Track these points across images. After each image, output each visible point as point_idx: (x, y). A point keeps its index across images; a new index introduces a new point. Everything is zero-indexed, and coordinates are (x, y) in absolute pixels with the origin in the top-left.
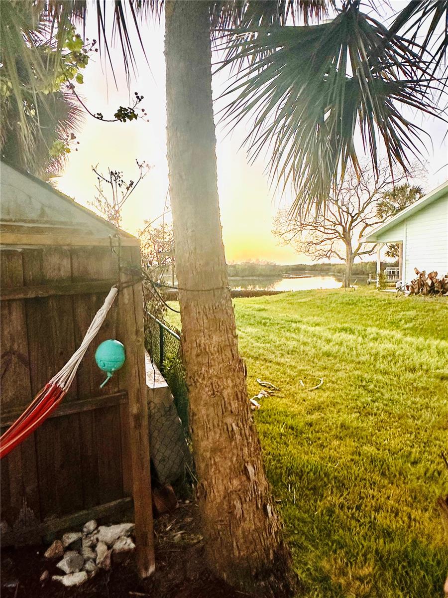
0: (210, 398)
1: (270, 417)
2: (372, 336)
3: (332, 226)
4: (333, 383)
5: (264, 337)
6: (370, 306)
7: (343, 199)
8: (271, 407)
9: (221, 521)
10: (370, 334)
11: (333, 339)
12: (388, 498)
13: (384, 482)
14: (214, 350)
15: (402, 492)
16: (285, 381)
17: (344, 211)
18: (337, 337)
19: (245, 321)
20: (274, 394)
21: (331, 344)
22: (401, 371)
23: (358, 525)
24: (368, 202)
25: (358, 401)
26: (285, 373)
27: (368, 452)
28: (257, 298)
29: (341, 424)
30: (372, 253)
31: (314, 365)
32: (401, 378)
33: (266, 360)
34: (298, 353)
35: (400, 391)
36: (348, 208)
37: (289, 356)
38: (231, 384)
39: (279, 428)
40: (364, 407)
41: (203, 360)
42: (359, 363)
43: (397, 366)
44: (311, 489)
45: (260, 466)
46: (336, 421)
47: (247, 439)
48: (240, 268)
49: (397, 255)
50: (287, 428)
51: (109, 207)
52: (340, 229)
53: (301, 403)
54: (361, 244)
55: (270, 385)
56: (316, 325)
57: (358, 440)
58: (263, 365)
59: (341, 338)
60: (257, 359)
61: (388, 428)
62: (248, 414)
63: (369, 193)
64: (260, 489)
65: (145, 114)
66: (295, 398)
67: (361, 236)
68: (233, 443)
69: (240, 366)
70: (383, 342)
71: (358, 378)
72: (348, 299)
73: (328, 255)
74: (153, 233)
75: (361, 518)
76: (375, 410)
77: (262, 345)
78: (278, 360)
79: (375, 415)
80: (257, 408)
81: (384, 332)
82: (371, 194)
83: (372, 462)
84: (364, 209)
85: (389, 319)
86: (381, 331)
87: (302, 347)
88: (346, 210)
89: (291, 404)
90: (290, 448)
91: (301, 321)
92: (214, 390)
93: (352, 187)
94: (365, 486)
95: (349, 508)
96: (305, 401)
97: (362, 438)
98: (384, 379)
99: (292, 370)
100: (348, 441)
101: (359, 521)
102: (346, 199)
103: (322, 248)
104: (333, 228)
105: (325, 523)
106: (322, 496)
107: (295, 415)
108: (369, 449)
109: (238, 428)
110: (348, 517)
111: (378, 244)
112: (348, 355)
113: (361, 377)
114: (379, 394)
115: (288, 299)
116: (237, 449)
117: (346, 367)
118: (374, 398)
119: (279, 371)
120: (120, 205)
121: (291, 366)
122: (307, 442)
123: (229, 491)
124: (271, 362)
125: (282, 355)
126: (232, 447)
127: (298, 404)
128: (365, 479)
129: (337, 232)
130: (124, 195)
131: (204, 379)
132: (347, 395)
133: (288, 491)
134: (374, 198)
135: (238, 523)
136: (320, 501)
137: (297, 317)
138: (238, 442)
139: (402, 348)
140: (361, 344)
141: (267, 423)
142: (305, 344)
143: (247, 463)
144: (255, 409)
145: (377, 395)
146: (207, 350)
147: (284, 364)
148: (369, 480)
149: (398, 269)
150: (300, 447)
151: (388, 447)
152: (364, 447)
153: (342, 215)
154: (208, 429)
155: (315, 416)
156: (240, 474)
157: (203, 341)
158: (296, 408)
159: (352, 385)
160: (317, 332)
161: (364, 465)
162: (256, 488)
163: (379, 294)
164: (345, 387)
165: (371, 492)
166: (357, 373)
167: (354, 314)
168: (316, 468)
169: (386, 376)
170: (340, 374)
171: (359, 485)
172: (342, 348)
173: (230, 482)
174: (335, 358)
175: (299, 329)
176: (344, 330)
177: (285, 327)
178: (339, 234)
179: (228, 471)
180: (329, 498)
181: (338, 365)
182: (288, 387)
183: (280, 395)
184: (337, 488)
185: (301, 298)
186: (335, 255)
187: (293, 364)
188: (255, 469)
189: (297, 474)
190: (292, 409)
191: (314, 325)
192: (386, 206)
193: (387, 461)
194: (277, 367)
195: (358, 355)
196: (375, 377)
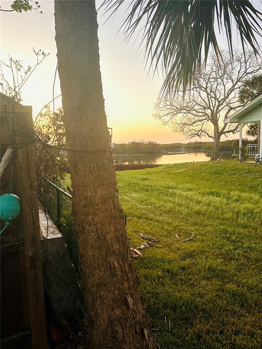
0: (95, 241)
1: (150, 263)
2: (234, 198)
3: (203, 110)
4: (202, 235)
5: (146, 200)
6: (234, 174)
7: (211, 86)
8: (152, 255)
9: (106, 344)
10: (233, 197)
11: (203, 200)
12: (246, 324)
13: (242, 312)
14: (98, 201)
15: (257, 319)
16: (163, 235)
17: (213, 97)
18: (206, 199)
19: (131, 188)
20: (154, 245)
21: (201, 205)
22: (258, 225)
23: (221, 345)
24: (232, 90)
25: (223, 249)
26: (163, 229)
27: (230, 289)
28: (141, 170)
29: (209, 267)
30: (235, 131)
31: (186, 221)
32: (258, 231)
33: (147, 219)
34: (174, 212)
35: (257, 241)
36: (215, 95)
37: (166, 215)
38: (113, 230)
39: (157, 272)
40: (228, 254)
41: (90, 210)
42: (224, 219)
43: (255, 221)
44: (184, 319)
45: (138, 297)
46: (204, 265)
47: (127, 275)
48: (127, 146)
49: (256, 134)
50: (164, 272)
51: (11, 90)
52: (209, 112)
53: (176, 252)
54: (226, 125)
55: (151, 238)
56: (189, 190)
57: (223, 280)
58: (145, 222)
59: (209, 200)
60: (140, 218)
61: (247, 270)
62: (127, 254)
63: (233, 82)
64: (138, 316)
65: (39, 6)
66: (171, 248)
67: (226, 117)
68: (115, 278)
69: (120, 215)
70: (243, 203)
71: (223, 231)
72: (214, 169)
73: (199, 134)
74: (52, 116)
75: (223, 341)
76: (236, 256)
77: (145, 207)
78: (158, 218)
79: (237, 260)
80: (140, 256)
81: (244, 195)
82: (235, 82)
83: (233, 296)
84: (228, 95)
85: (249, 184)
86: (242, 194)
87: (177, 208)
88: (213, 96)
89: (167, 252)
90: (166, 287)
91: (177, 188)
92: (99, 235)
93: (218, 77)
94: (227, 316)
95: (213, 333)
96: (179, 250)
97: (226, 278)
98: (245, 231)
99: (169, 226)
100: (214, 280)
101: (222, 343)
102: (214, 87)
103: (194, 128)
104: (203, 111)
105: (194, 345)
106: (192, 325)
107: (171, 261)
108: (231, 287)
109: (119, 266)
110: (213, 340)
111: (240, 124)
112: (215, 213)
113: (226, 230)
114: (240, 244)
115: (166, 170)
116: (119, 283)
117: (213, 223)
118: (235, 246)
119: (158, 227)
120: (20, 87)
121: (168, 223)
122: (181, 282)
123: (112, 319)
124: (151, 220)
125: (161, 214)
126: (115, 281)
127: (173, 252)
128: (227, 310)
129: (207, 114)
130: (23, 79)
131: (90, 225)
132: (214, 244)
133: (165, 321)
134: (236, 86)
135: (120, 345)
136: (191, 329)
137: (173, 184)
138: (119, 278)
139: (259, 207)
140: (226, 205)
141: (148, 268)
142: (179, 205)
143: (127, 295)
144: (137, 257)
145: (238, 244)
146: (93, 201)
147: (163, 221)
148: (230, 311)
149: (257, 145)
150: (174, 286)
151: (246, 285)
152: (227, 285)
153: (210, 101)
154: (94, 267)
155: (188, 262)
156: (121, 304)
157: (89, 194)
158: (171, 256)
159: (218, 237)
160: (189, 195)
161: (226, 299)
162: (134, 315)
163: (241, 165)
164: (212, 239)
165: (232, 320)
166: (222, 227)
167: (220, 181)
168: (188, 302)
169: (246, 230)
170: (209, 228)
171: (222, 315)
172: (210, 208)
173: (113, 311)
174: (204, 215)
175: (174, 194)
176: (212, 193)
177: (163, 192)
178: (208, 116)
179: (111, 302)
180: (197, 326)
181: (206, 221)
182: (165, 239)
183: (158, 246)
184: (205, 317)
185: (177, 170)
186: (205, 134)
187: (170, 221)
188: (133, 300)
189: (171, 308)
190: (169, 257)
191: (187, 190)
192: (246, 92)
193: (245, 295)
194: (157, 224)
195: (223, 213)
196: (237, 230)
